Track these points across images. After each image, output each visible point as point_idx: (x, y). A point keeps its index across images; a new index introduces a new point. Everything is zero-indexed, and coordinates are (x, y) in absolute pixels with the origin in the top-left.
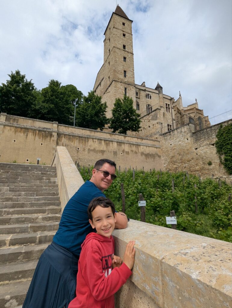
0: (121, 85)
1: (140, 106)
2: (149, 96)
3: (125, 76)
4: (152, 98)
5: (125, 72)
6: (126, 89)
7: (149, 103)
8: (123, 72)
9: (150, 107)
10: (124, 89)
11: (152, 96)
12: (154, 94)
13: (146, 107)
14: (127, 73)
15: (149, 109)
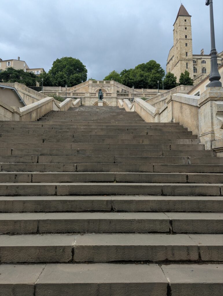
0: (185, 62)
1: (197, 70)
2: (204, 61)
3: (187, 55)
4: (206, 62)
5: (187, 53)
6: (187, 63)
7: (204, 67)
8: (185, 53)
9: (205, 69)
10: (186, 64)
11: (206, 61)
12: (207, 59)
13: (201, 70)
14: (188, 53)
15: (204, 70)
